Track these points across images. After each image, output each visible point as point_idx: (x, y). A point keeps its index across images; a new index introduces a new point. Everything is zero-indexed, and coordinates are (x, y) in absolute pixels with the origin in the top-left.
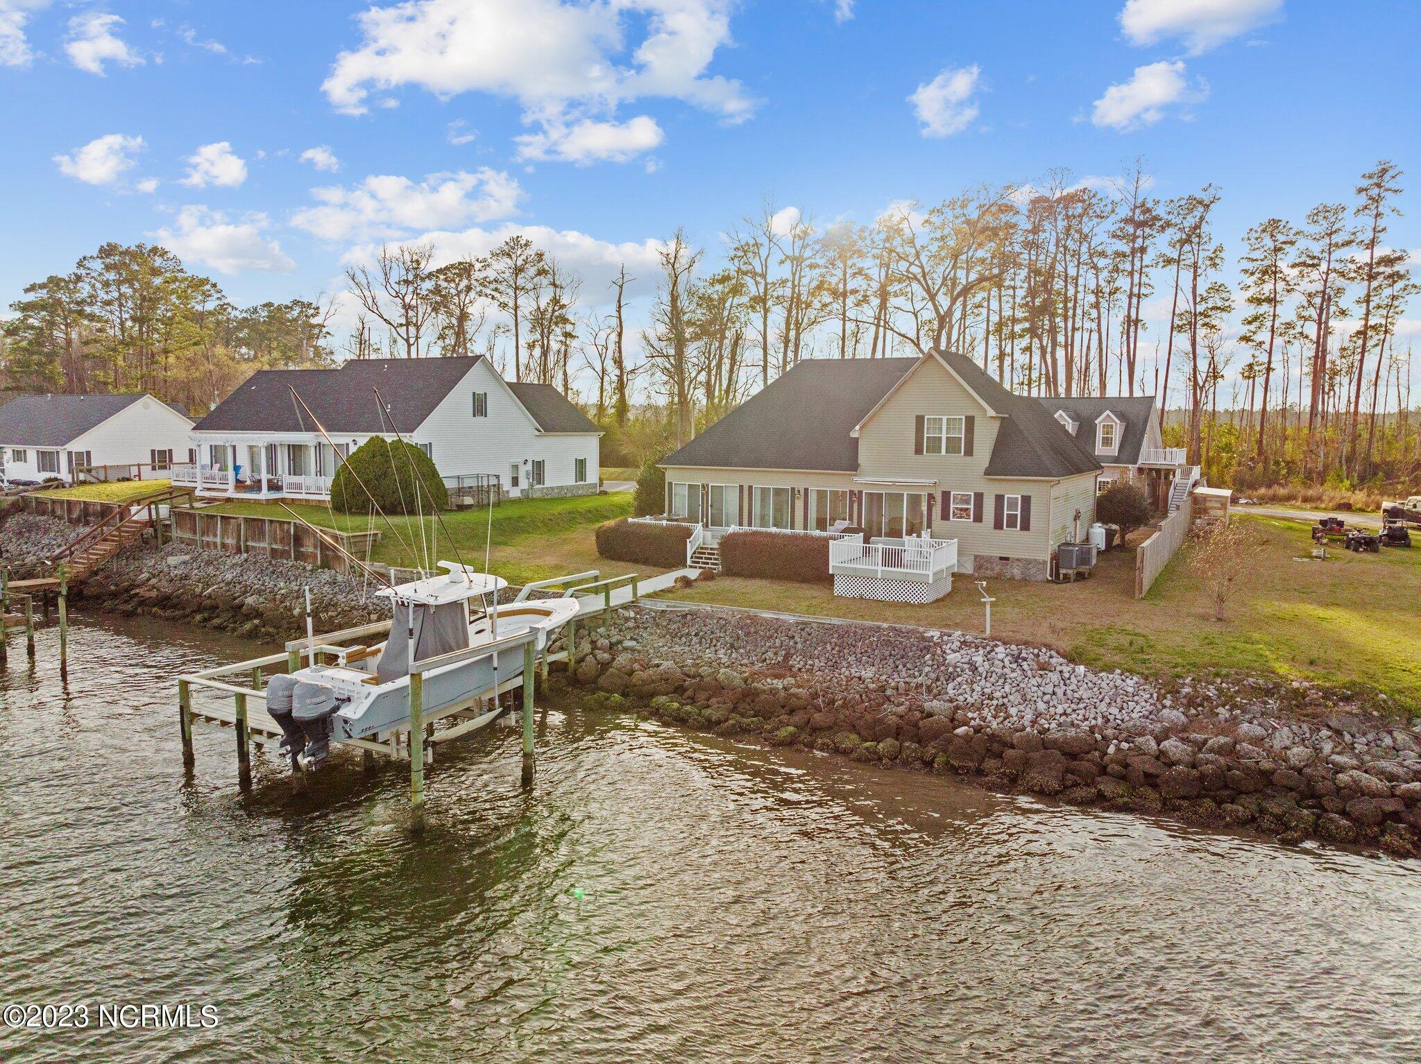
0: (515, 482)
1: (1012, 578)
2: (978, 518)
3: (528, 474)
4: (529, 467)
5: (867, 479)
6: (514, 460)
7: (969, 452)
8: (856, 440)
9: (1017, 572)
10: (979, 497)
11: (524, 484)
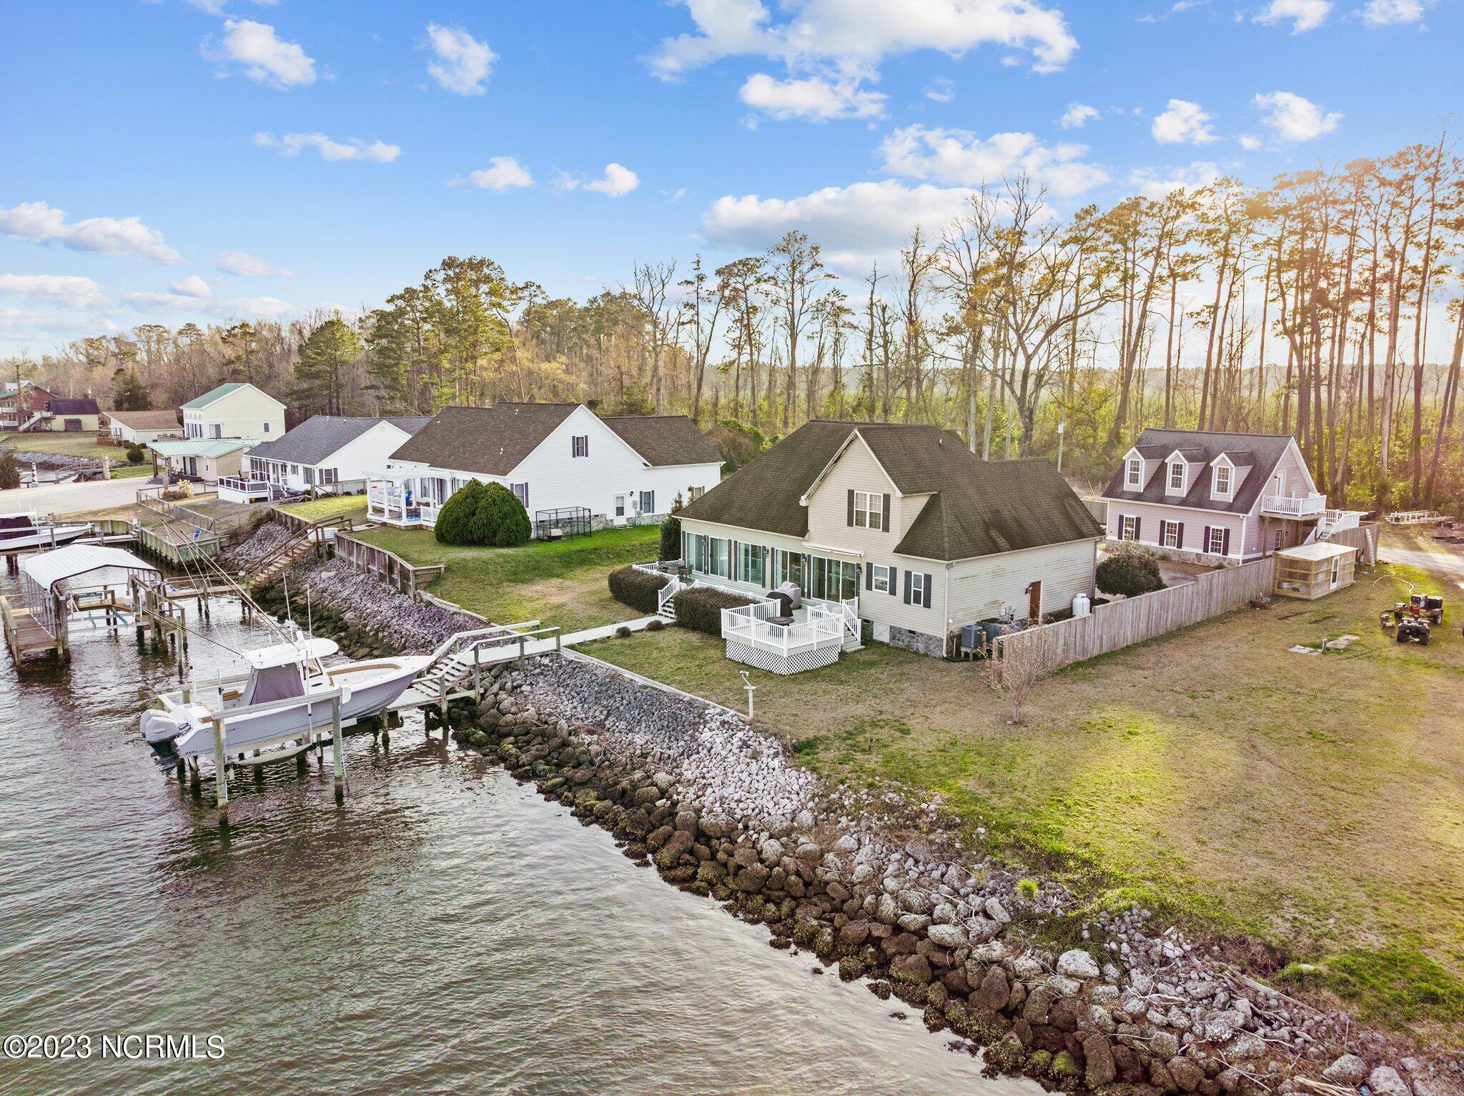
0: (620, 511)
1: (917, 653)
2: (893, 592)
3: (635, 504)
4: (636, 497)
5: (813, 546)
6: (620, 493)
7: (886, 529)
8: (806, 508)
9: (921, 647)
10: (893, 570)
11: (630, 512)
